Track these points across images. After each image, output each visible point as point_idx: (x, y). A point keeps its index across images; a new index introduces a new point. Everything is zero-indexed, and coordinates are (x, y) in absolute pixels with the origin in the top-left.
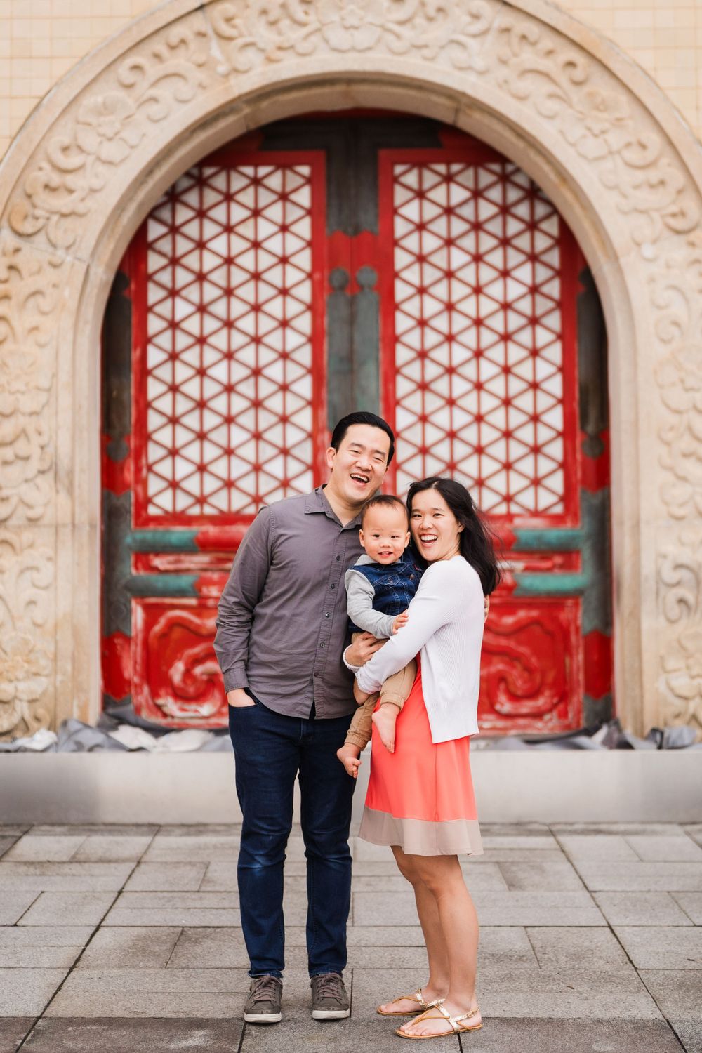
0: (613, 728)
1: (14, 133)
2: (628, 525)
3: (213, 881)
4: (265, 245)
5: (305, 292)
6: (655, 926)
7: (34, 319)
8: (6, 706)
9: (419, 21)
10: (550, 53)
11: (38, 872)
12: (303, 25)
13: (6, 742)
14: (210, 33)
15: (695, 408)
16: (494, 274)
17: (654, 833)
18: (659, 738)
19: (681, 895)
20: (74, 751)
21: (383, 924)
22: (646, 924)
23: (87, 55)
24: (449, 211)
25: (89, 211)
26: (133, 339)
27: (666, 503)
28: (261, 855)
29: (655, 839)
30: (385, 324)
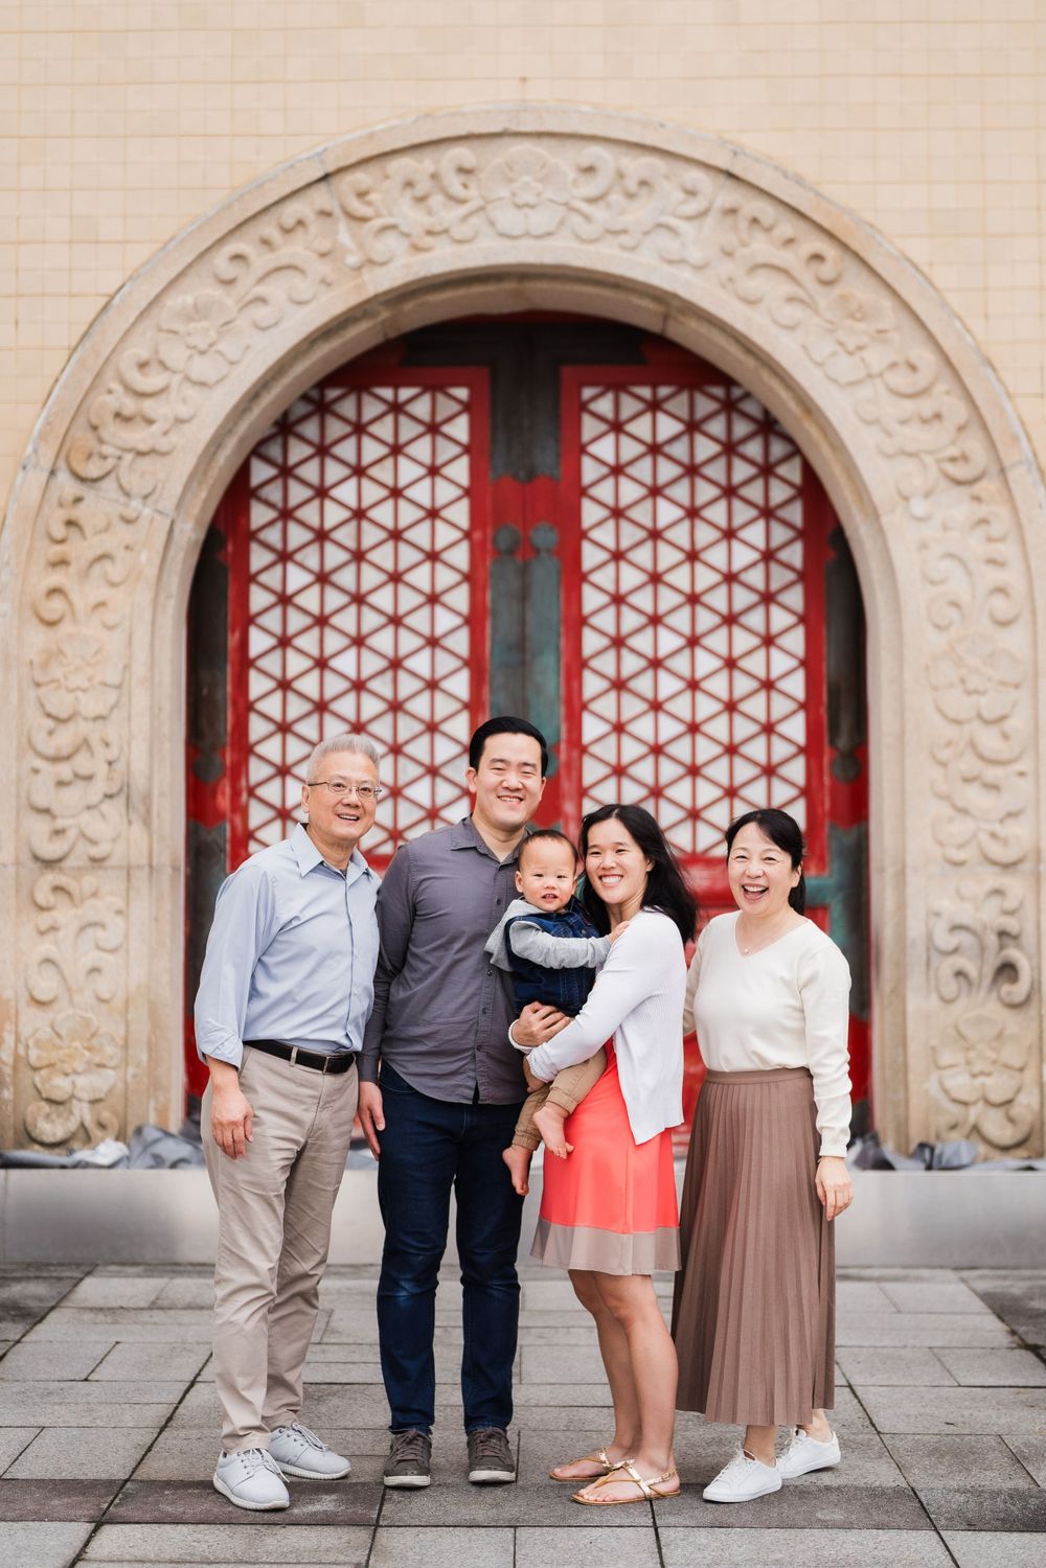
0: (870, 1143)
1: (73, 344)
2: (890, 872)
3: (338, 1332)
4: (409, 493)
5: (460, 556)
6: (909, 1386)
7: (101, 592)
8: (61, 1108)
9: (616, 197)
10: (790, 241)
11: (109, 1319)
12: (461, 201)
13: (60, 1155)
14: (337, 212)
15: (980, 716)
16: (715, 535)
17: (918, 1279)
18: (929, 1156)
19: (946, 1351)
20: (152, 1167)
21: (558, 1381)
22: (896, 1383)
23: (172, 239)
24: (655, 449)
25: (174, 448)
26: (229, 619)
27: (941, 844)
28: (406, 1280)
29: (918, 1286)
30: (568, 599)
